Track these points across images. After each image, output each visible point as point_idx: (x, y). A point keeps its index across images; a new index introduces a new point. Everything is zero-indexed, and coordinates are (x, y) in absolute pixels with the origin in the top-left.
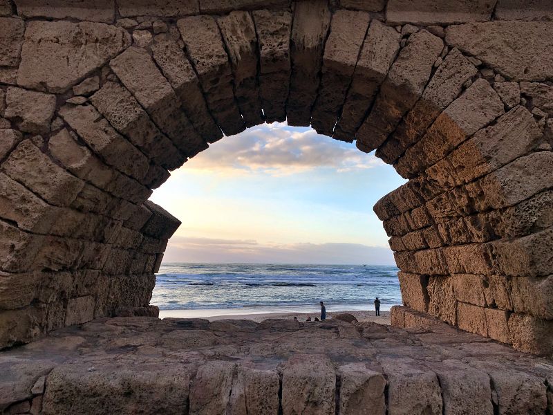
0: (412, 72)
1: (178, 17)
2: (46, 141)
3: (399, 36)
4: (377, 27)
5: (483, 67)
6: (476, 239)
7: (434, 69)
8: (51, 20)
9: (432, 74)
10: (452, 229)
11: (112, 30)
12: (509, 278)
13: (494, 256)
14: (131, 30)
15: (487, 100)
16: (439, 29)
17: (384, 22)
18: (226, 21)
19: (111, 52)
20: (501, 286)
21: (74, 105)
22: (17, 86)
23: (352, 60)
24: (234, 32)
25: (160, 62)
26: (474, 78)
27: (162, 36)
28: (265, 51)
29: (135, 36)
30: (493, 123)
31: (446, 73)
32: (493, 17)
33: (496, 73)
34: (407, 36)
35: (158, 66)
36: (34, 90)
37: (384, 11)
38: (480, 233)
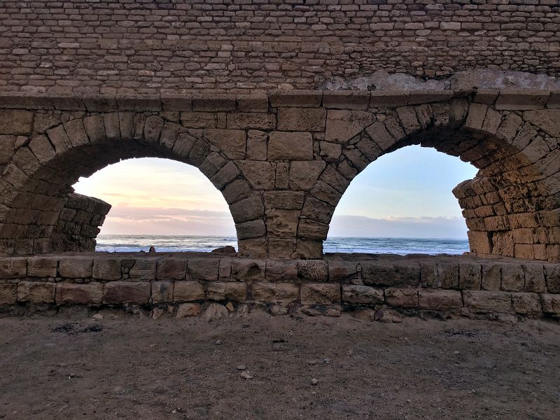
0: (508, 133)
1: (396, 107)
2: (337, 166)
3: (501, 116)
4: (491, 112)
5: (541, 130)
6: (530, 210)
7: (518, 132)
8: (338, 109)
9: (517, 134)
10: (515, 205)
11: (367, 114)
12: (548, 228)
13: (540, 218)
14: (375, 114)
15: (542, 147)
16: (520, 113)
17: (494, 109)
18: (419, 109)
19: (367, 124)
20: (543, 233)
21: (349, 149)
22: (324, 140)
23: (479, 127)
24: (423, 114)
25: (389, 129)
26: (536, 137)
27: (390, 117)
28: (437, 123)
29: (378, 117)
30: (544, 157)
31: (523, 134)
32: (546, 107)
33: (546, 134)
34: (505, 116)
35: (388, 131)
36: (332, 142)
37: (494, 104)
38: (533, 207)
